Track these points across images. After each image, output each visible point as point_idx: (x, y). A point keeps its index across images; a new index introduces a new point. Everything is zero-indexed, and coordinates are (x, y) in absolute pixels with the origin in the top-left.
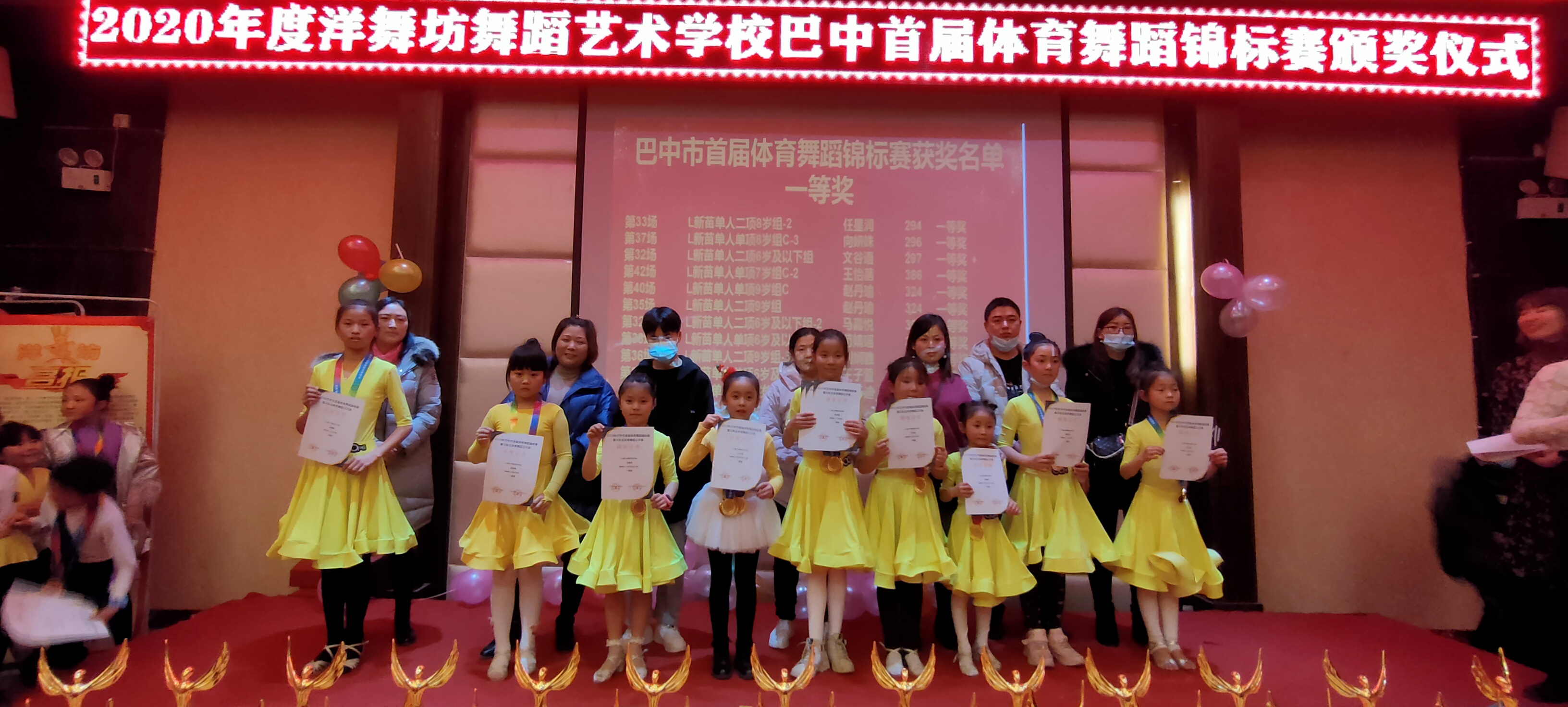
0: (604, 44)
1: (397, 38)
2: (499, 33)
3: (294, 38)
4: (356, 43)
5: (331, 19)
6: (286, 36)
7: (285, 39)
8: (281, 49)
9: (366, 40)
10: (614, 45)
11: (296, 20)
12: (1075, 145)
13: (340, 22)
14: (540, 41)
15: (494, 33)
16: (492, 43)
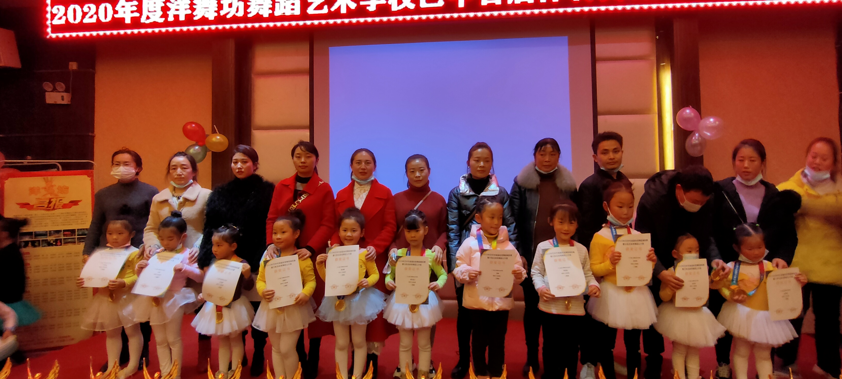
0: (320, 7)
1: (208, 11)
2: (262, 5)
3: (154, 15)
4: (186, 16)
5: (173, 3)
6: (150, 15)
7: (150, 16)
8: (148, 22)
9: (192, 13)
10: (326, 7)
11: (155, 5)
12: (598, 47)
13: (178, 5)
14: (285, 8)
15: (259, 5)
16: (259, 10)
